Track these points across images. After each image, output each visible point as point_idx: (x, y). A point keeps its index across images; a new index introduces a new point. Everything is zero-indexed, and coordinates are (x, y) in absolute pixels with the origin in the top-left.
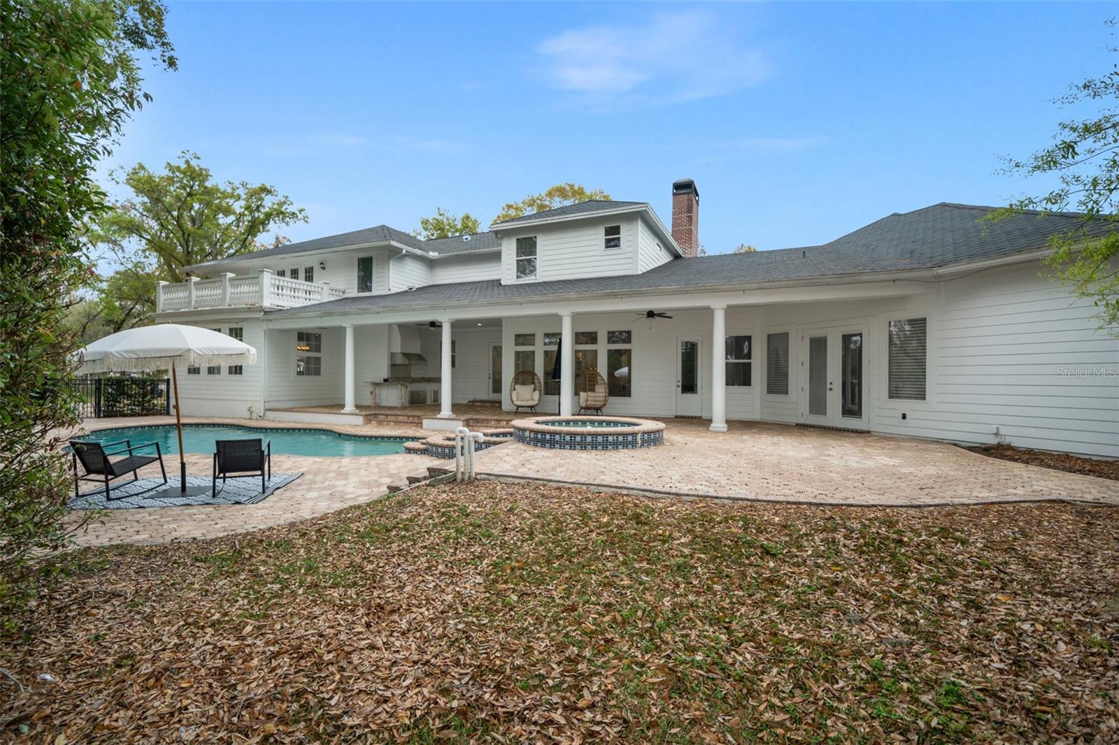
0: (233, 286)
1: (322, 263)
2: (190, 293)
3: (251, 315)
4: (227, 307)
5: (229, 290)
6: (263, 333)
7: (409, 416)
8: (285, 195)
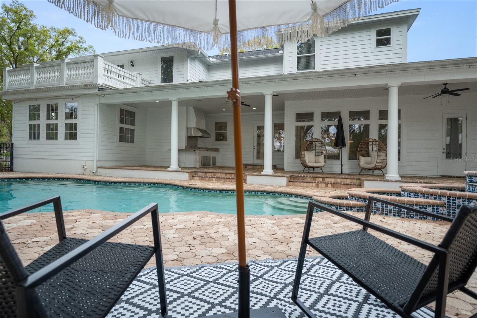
0: (70, 69)
1: (132, 62)
2: (32, 76)
3: (86, 92)
4: (65, 85)
5: (66, 72)
6: (96, 106)
7: (226, 174)
8: (81, 36)
